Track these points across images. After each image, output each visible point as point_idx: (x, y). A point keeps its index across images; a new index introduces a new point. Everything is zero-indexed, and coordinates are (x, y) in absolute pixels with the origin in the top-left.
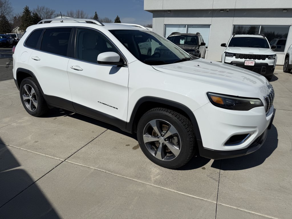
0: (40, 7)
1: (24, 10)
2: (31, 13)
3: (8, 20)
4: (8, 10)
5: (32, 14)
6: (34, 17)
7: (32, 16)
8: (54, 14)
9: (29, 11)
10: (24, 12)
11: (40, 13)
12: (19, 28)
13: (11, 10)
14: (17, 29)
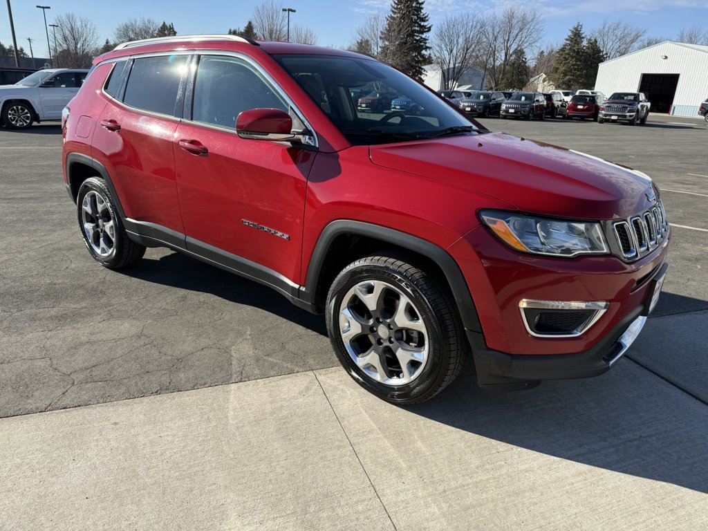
0: (608, 25)
1: (570, 34)
2: (585, 39)
3: (526, 59)
4: (534, 35)
5: (585, 43)
6: (589, 48)
7: (584, 46)
8: (642, 38)
9: (579, 36)
10: (568, 38)
11: (605, 40)
12: (544, 76)
13: (540, 36)
14: (541, 79)
